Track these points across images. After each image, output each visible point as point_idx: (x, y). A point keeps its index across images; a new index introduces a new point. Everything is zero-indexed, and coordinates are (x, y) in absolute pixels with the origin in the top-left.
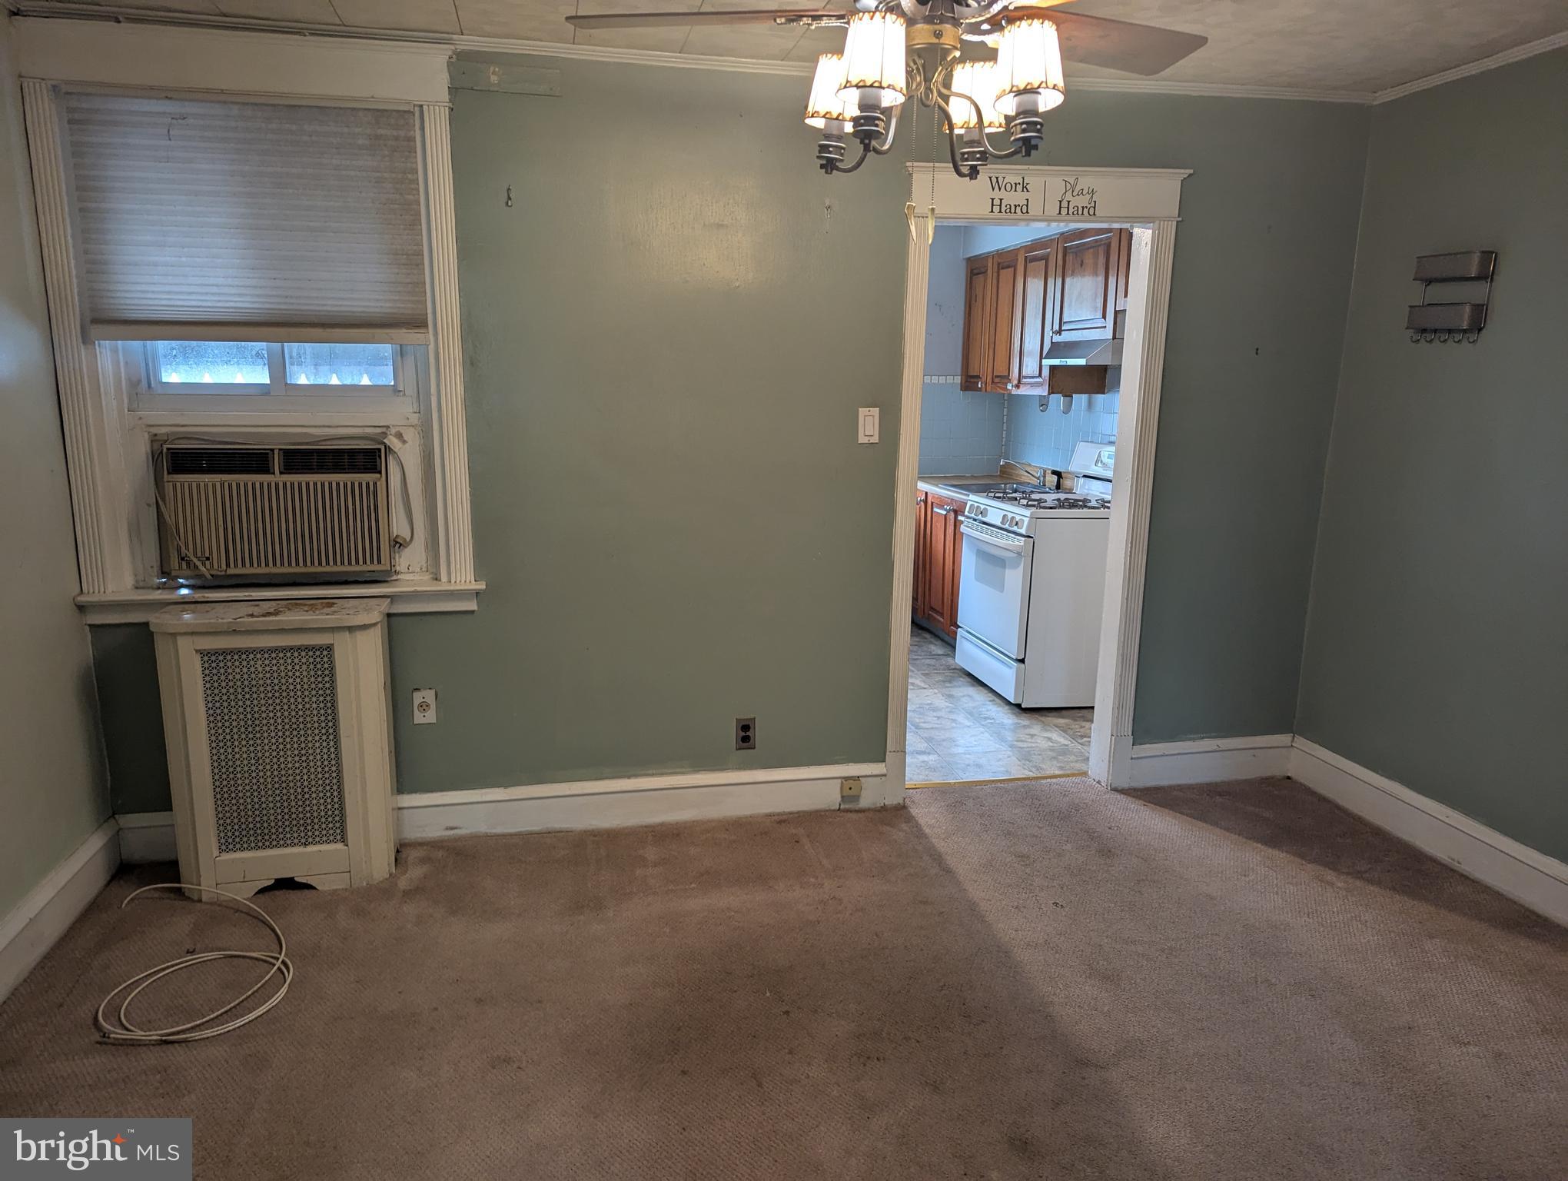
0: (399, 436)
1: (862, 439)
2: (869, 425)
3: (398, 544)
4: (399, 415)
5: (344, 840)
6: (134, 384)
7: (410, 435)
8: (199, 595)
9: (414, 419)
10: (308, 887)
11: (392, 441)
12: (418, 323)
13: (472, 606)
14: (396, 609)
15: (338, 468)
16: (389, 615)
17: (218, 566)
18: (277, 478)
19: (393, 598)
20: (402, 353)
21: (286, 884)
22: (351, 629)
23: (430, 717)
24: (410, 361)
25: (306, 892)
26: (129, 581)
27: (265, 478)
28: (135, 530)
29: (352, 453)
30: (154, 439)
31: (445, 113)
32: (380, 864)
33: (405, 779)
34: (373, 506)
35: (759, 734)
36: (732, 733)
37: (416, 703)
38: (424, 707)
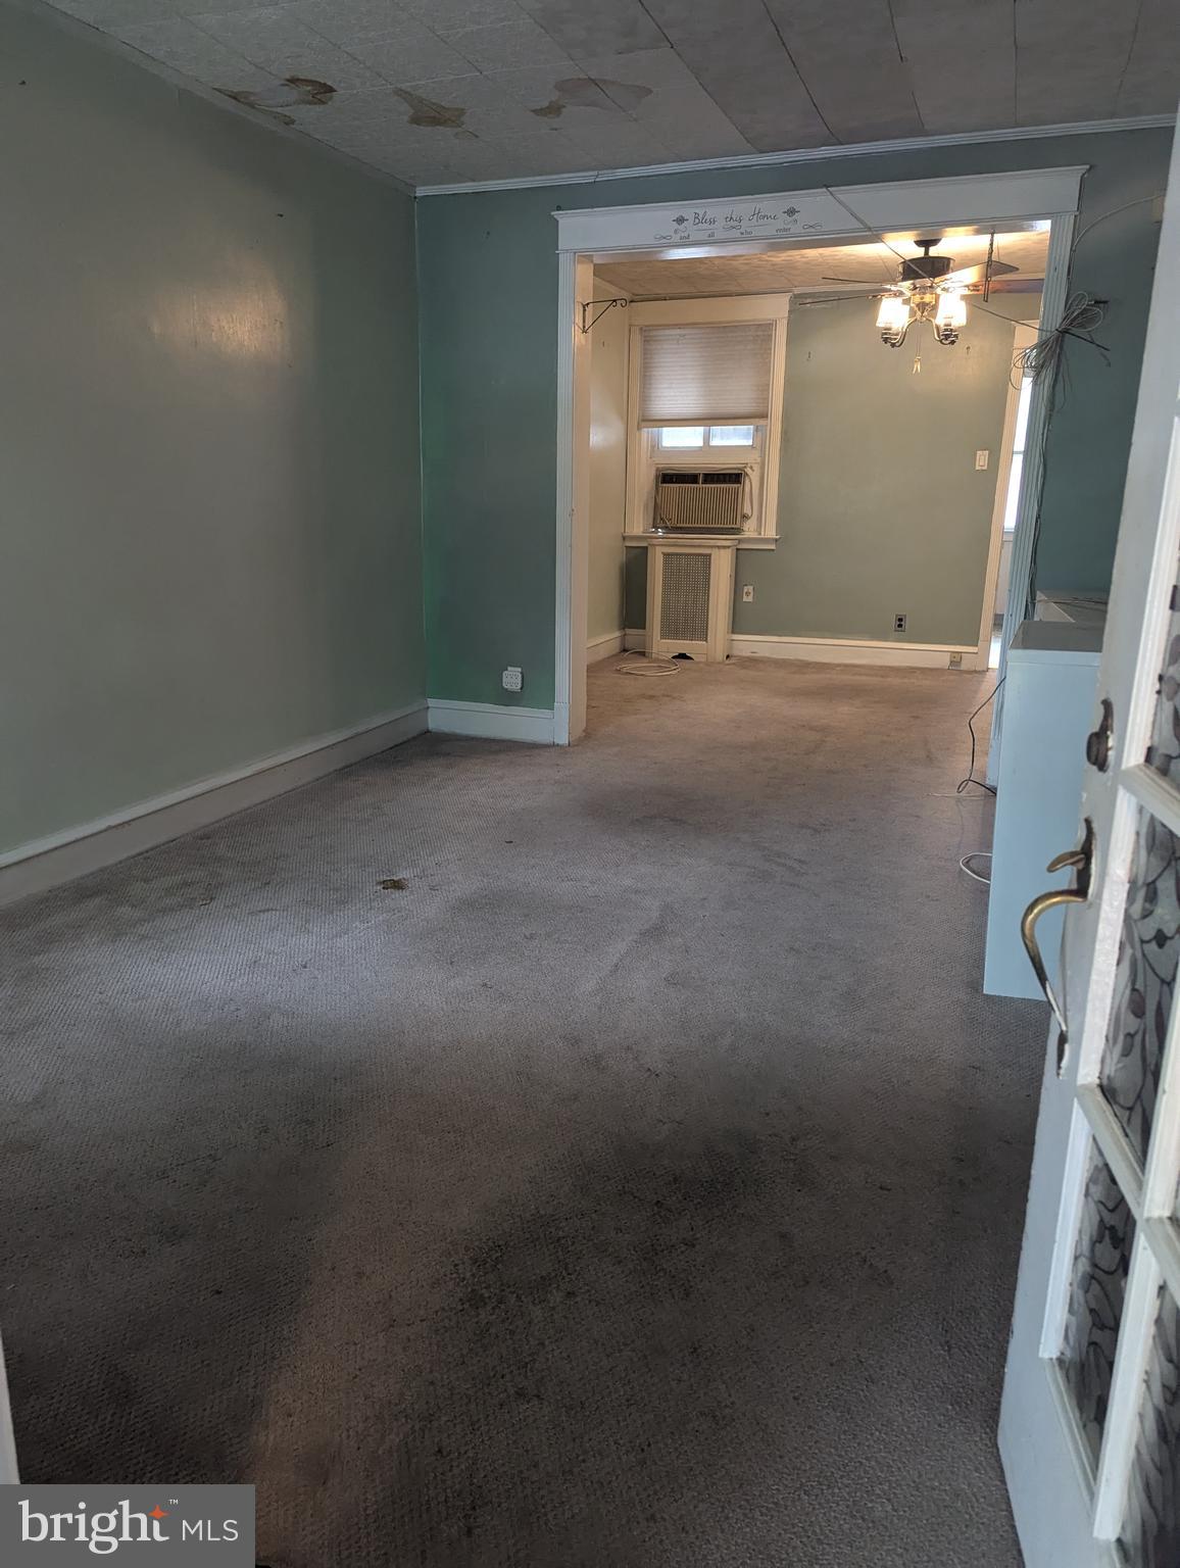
0: (751, 468)
1: (977, 468)
2: (982, 460)
3: (745, 517)
4: (753, 458)
5: (706, 640)
6: (653, 447)
7: (756, 467)
8: (665, 535)
9: (759, 460)
10: (691, 659)
11: (748, 470)
12: (764, 416)
13: (773, 547)
14: (740, 547)
15: (724, 482)
16: (738, 549)
17: (674, 523)
18: (701, 485)
19: (740, 541)
20: (757, 430)
21: (683, 656)
22: (719, 547)
23: (750, 599)
24: (760, 433)
25: (687, 661)
26: (642, 529)
27: (695, 485)
28: (646, 506)
29: (730, 475)
30: (657, 469)
31: (786, 322)
32: (720, 656)
33: (736, 626)
34: (735, 501)
35: (907, 624)
36: (894, 622)
37: (745, 592)
38: (748, 594)
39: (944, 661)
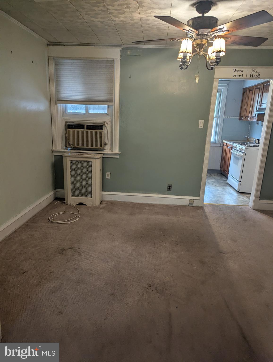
0: (107, 123)
1: (199, 127)
2: (201, 124)
3: (105, 144)
4: (107, 119)
5: (92, 197)
6: (63, 112)
7: (109, 123)
8: (71, 151)
9: (110, 120)
10: (85, 205)
11: (106, 124)
12: (111, 101)
13: (118, 157)
15: (96, 129)
16: (103, 157)
17: (74, 146)
18: (85, 130)
19: (104, 154)
20: (108, 107)
21: (81, 204)
22: (95, 158)
23: (109, 177)
24: (110, 109)
25: (85, 206)
26: (61, 148)
28: (62, 139)
29: (98, 126)
30: (66, 122)
31: (119, 60)
32: (98, 203)
33: (104, 188)
34: (101, 136)
35: (172, 188)
36: (167, 187)
37: (107, 175)
39: (187, 203)
